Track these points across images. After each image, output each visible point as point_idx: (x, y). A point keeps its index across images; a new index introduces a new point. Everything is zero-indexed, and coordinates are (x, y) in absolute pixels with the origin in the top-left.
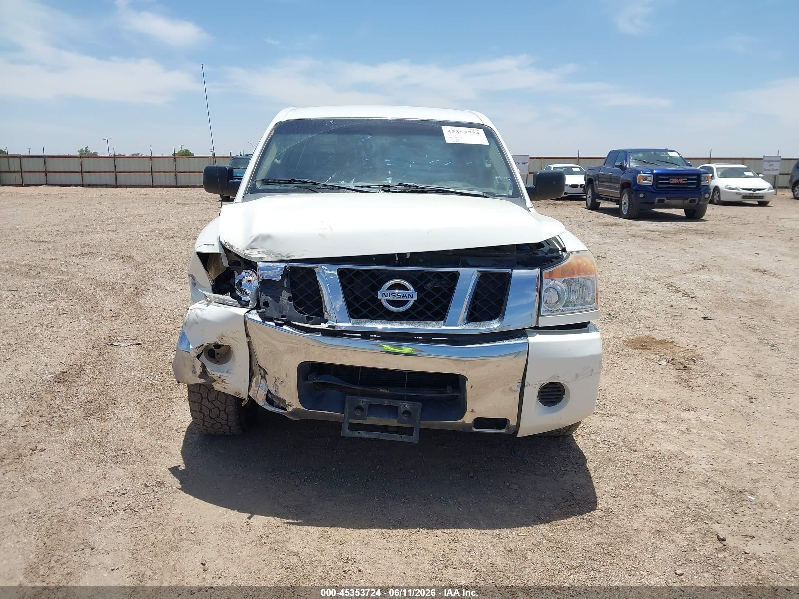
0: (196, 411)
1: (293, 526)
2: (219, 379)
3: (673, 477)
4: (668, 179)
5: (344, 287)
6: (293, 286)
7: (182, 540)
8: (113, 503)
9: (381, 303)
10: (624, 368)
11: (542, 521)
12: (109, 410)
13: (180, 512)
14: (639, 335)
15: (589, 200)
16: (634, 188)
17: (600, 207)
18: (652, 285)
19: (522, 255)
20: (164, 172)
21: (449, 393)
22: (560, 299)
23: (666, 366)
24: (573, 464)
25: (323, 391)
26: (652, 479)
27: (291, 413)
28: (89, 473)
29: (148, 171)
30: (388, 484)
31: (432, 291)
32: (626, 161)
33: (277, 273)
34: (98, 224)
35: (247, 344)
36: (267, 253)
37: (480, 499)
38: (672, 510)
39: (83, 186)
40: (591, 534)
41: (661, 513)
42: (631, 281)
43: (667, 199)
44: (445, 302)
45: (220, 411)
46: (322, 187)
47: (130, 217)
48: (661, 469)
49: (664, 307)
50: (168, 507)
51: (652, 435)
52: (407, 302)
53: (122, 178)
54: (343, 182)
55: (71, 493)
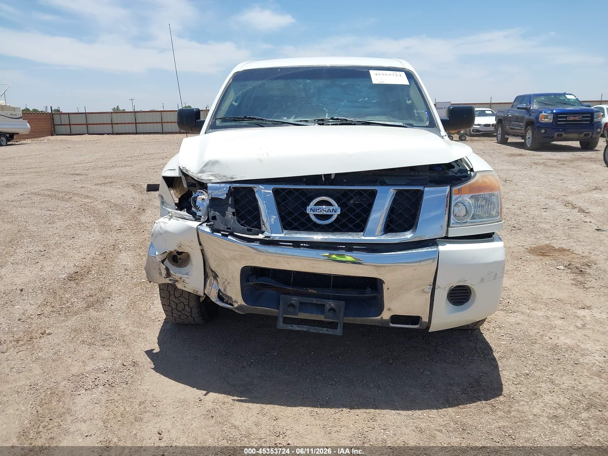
0: (166, 305)
1: (237, 403)
2: (180, 280)
3: (569, 367)
4: (566, 117)
5: (278, 204)
6: (236, 203)
7: (146, 412)
8: (96, 379)
9: (309, 217)
10: (526, 272)
11: (451, 405)
12: (104, 303)
13: (148, 387)
14: (539, 244)
15: (499, 136)
16: (537, 125)
17: (509, 141)
18: (551, 202)
19: (435, 175)
20: (171, 122)
21: (368, 294)
22: (468, 212)
23: (564, 270)
24: (479, 354)
25: (262, 291)
26: (550, 369)
27: (236, 308)
28: (81, 353)
29: (159, 121)
30: (320, 368)
31: (353, 207)
32: (530, 104)
33: (223, 192)
34: (119, 161)
35: (200, 251)
36: (216, 175)
37: (397, 384)
38: (568, 398)
39: (112, 134)
40: (494, 417)
41: (558, 400)
42: (533, 199)
43: (565, 134)
44: (365, 216)
45: (184, 305)
46: (268, 123)
47: (143, 155)
48: (559, 360)
49: (562, 221)
50: (139, 384)
51: (551, 329)
52: (331, 216)
53: (141, 128)
54: (285, 118)
55: (65, 370)
